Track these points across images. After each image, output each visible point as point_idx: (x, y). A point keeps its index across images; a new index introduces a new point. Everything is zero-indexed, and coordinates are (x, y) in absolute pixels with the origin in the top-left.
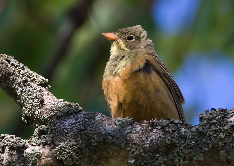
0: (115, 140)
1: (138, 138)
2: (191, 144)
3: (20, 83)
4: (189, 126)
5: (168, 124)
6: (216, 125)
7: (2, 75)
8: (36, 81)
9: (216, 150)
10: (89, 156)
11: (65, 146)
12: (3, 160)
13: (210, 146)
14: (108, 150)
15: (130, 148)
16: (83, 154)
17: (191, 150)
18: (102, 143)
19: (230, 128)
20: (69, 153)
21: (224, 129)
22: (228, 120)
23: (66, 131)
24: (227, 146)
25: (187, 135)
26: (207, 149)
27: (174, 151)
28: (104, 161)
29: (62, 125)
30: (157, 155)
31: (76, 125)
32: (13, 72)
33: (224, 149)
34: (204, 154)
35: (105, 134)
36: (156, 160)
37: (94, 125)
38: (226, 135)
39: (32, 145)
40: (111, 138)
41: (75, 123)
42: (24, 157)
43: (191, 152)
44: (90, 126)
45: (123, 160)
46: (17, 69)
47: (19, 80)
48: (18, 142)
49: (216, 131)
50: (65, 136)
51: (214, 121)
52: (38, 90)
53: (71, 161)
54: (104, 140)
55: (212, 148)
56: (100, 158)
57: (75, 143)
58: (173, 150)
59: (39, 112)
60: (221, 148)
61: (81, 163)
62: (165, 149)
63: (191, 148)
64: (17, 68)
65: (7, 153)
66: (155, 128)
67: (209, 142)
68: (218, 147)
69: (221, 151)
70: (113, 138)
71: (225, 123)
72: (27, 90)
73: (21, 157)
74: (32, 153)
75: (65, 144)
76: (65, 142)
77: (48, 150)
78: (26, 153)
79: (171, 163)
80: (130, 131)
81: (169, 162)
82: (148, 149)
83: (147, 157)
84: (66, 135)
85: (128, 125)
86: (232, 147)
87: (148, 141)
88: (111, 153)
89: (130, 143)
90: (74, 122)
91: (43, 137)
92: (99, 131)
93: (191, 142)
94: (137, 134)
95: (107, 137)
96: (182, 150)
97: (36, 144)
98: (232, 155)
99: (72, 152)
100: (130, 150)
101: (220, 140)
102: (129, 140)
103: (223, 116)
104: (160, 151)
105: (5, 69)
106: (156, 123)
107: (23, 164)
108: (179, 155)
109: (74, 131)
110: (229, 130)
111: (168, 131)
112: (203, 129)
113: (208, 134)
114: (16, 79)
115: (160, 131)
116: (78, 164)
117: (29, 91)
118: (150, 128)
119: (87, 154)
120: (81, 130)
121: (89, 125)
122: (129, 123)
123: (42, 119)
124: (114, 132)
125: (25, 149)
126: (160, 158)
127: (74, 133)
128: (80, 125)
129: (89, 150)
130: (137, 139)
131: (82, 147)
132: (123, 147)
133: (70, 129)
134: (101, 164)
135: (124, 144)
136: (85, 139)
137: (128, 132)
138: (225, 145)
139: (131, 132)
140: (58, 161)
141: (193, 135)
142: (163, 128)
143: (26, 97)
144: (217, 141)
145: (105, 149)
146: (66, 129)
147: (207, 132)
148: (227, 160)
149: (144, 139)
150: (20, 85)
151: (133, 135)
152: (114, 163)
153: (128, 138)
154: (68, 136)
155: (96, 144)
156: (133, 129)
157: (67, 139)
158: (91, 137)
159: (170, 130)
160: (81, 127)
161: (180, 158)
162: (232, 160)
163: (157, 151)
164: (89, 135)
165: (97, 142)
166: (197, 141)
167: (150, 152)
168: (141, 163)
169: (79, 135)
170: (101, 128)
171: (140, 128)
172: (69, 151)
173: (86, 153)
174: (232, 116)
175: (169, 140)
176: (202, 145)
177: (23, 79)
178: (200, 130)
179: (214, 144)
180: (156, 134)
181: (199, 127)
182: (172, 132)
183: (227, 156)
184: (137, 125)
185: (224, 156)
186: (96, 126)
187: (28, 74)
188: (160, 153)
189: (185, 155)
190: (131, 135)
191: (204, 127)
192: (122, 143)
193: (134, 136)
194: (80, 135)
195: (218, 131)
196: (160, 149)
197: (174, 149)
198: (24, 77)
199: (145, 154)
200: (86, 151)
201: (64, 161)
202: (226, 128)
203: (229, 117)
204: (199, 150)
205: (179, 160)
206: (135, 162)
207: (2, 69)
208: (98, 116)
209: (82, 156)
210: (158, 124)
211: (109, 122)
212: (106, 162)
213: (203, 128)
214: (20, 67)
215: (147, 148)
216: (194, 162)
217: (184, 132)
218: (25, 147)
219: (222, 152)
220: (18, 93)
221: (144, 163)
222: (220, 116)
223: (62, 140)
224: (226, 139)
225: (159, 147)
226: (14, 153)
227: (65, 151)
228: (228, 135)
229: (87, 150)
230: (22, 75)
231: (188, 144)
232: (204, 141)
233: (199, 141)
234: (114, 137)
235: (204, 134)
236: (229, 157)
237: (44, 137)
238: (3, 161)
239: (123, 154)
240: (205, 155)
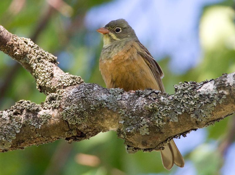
0: (109, 106)
1: (127, 104)
2: (168, 109)
3: (35, 60)
4: (167, 95)
5: (150, 94)
6: (187, 95)
7: (21, 54)
8: (48, 59)
9: (188, 114)
10: (88, 118)
11: (70, 110)
12: (21, 120)
13: (183, 111)
14: (104, 113)
15: (120, 112)
16: (84, 116)
17: (168, 114)
18: (99, 108)
19: (199, 97)
20: (73, 115)
21: (194, 98)
22: (198, 91)
23: (71, 98)
24: (196, 111)
25: (165, 102)
26: (180, 113)
27: (155, 115)
28: (100, 121)
29: (68, 93)
30: (142, 118)
31: (79, 93)
32: (30, 52)
33: (194, 113)
34: (178, 117)
35: (101, 101)
36: (141, 121)
37: (93, 93)
38: (195, 102)
39: (44, 109)
40: (106, 104)
41: (78, 92)
42: (38, 118)
43: (168, 115)
44: (90, 94)
45: (115, 121)
46: (33, 49)
47: (34, 58)
48: (33, 106)
49: (188, 99)
50: (70, 102)
51: (186, 91)
52: (49, 65)
53: (75, 122)
54: (101, 105)
55: (185, 113)
56: (97, 119)
57: (78, 108)
58: (154, 114)
59: (50, 83)
60: (192, 112)
61: (82, 123)
62: (148, 113)
63: (168, 113)
64: (33, 48)
65: (24, 115)
66: (140, 97)
67: (182, 107)
68: (189, 112)
69: (191, 115)
70: (107, 104)
71: (195, 93)
72: (40, 65)
73: (35, 117)
74: (44, 115)
75: (70, 108)
76: (70, 106)
77: (57, 112)
78: (39, 115)
79: (153, 124)
80: (121, 98)
81: (151, 123)
82: (134, 112)
83: (134, 119)
84: (71, 101)
85: (119, 94)
86: (200, 111)
87: (134, 106)
88: (106, 115)
89: (121, 108)
90: (77, 91)
91: (53, 103)
92: (96, 98)
93: (168, 108)
94: (126, 101)
95: (103, 103)
96: (161, 114)
97: (47, 107)
98: (200, 118)
99: (75, 114)
100: (120, 113)
101: (191, 106)
102: (120, 106)
103: (193, 88)
104: (144, 114)
105: (23, 49)
106: (141, 92)
107: (37, 123)
108: (159, 117)
109: (77, 98)
110: (198, 98)
111: (151, 99)
112: (178, 97)
113: (181, 102)
114: (32, 57)
115: (144, 99)
116: (79, 124)
117: (42, 66)
118: (136, 96)
119: (87, 116)
120: (82, 98)
121: (89, 94)
122: (120, 92)
123: (52, 88)
124: (108, 99)
125: (39, 112)
126: (143, 120)
127: (77, 99)
128: (82, 93)
129: (88, 113)
130: (126, 105)
131: (83, 110)
132: (115, 111)
133: (74, 96)
134: (97, 124)
135: (116, 108)
136: (85, 104)
137: (119, 99)
138: (195, 110)
139: (121, 99)
140: (65, 122)
141: (169, 102)
142: (146, 96)
143: (40, 71)
144: (188, 107)
145: (101, 113)
146: (71, 96)
147: (180, 100)
148: (196, 122)
149: (132, 105)
150: (35, 61)
151: (123, 102)
152: (108, 123)
153: (119, 104)
154: (72, 102)
155: (94, 109)
156: (123, 97)
157: (71, 104)
158: (90, 103)
159: (152, 98)
160: (82, 95)
161: (159, 120)
162: (200, 122)
163: (141, 114)
164: (89, 101)
165: (94, 107)
166: (173, 107)
167: (136, 115)
168: (129, 123)
169: (81, 101)
170: (98, 96)
171: (128, 96)
172: (73, 114)
173: (86, 115)
174: (200, 88)
175: (151, 106)
176: (177, 110)
177: (38, 57)
178: (175, 98)
179: (187, 110)
180: (141, 101)
181: (175, 96)
182: (153, 100)
183: (196, 119)
184: (126, 94)
185: (194, 119)
186: (94, 94)
187: (42, 53)
188: (144, 116)
189: (164, 118)
190: (121, 101)
191: (179, 96)
192: (114, 107)
193: (124, 103)
194: (82, 101)
196: (144, 113)
197: (155, 113)
198: (39, 55)
199: (132, 117)
200: (86, 113)
201: (69, 121)
202: (195, 97)
203: (198, 88)
204: (174, 114)
205: (159, 122)
206: (124, 122)
207: (21, 49)
208: (96, 86)
209: (84, 118)
210: (143, 93)
211: (104, 92)
212: (102, 122)
213: (178, 96)
214: (35, 48)
215: (133, 112)
216: (170, 123)
217: (163, 100)
218: (39, 110)
219: (192, 116)
220: (34, 68)
221: (132, 123)
222: (191, 88)
223: (68, 105)
224: (195, 106)
225: (143, 111)
226: (30, 115)
227: (70, 114)
228: (197, 102)
229: (87, 113)
230: (37, 53)
231: (166, 109)
232: (178, 107)
233: (175, 107)
234: (108, 103)
235: (179, 101)
236: (198, 120)
237: (54, 102)
238: (21, 121)
239: (115, 116)
240: (179, 118)
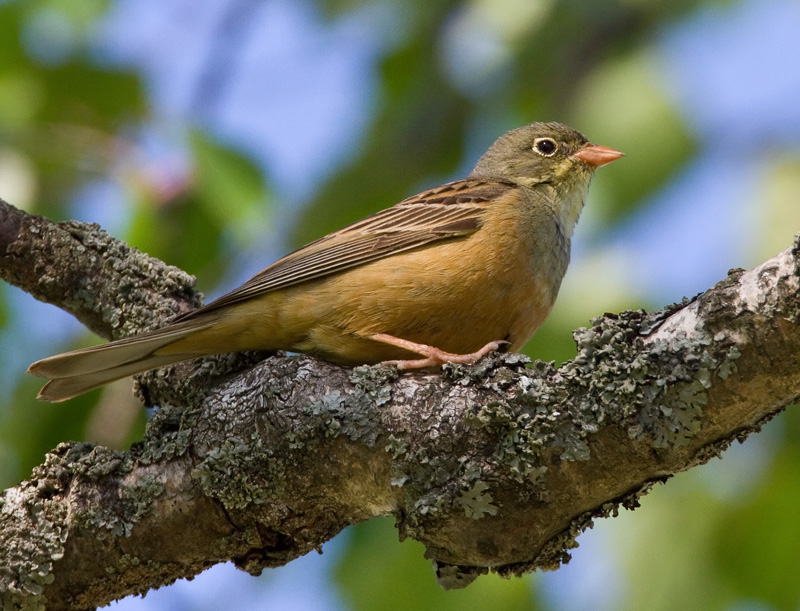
0: (350, 429)
1: (410, 415)
2: (550, 418)
3: (114, 297)
4: (548, 368)
5: (489, 370)
6: (611, 359)
7: (61, 279)
8: (160, 286)
9: (619, 427)
10: (287, 480)
11: (221, 458)
12: (66, 513)
13: (601, 419)
14: (336, 458)
15: (391, 446)
16: (270, 476)
17: (553, 435)
18: (316, 441)
19: (648, 365)
20: (232, 476)
21: (632, 369)
22: (646, 342)
23: (222, 418)
24: (645, 415)
25: (536, 394)
26: (593, 428)
27: (505, 444)
28: (329, 488)
29: (214, 401)
30: (463, 459)
31: (249, 396)
32: (94, 268)
33: (639, 422)
34: (590, 441)
35: (320, 415)
36: (461, 473)
37: (294, 392)
38: (638, 384)
39: (141, 465)
40: (338, 424)
41: (245, 393)
42: (119, 500)
43: (551, 440)
44: (282, 396)
45: (380, 481)
46: (106, 258)
47: (110, 287)
48: (100, 461)
49: (610, 374)
50: (220, 432)
51: (608, 348)
52: (161, 309)
53: (243, 499)
54: (321, 431)
55: (608, 424)
56: (317, 481)
57: (246, 448)
58: (503, 441)
59: (169, 370)
60: (631, 420)
61: (269, 500)
62: (483, 439)
63: (551, 430)
64: (105, 254)
65: (73, 493)
66: (455, 385)
67: (595, 407)
68: (623, 418)
69: (630, 429)
70: (342, 424)
71: (635, 352)
72: (133, 312)
73: (109, 499)
74: (139, 488)
75: (222, 452)
76: (220, 447)
77: (182, 473)
78: (124, 488)
79: (503, 477)
80: (389, 399)
81: (496, 474)
82: (437, 443)
83: (438, 467)
84: (222, 429)
85: (383, 383)
86: (658, 414)
87: (435, 421)
88: (345, 464)
89: (390, 433)
90: (243, 389)
91: (166, 440)
92: (305, 409)
93: (550, 413)
94: (408, 406)
95: (328, 422)
96: (525, 438)
97: (152, 459)
98: (663, 437)
99: (240, 472)
100: (391, 452)
101: (623, 399)
102: (388, 426)
103: (629, 333)
104: (472, 446)
105: (67, 261)
106: (459, 370)
107: (116, 520)
108: (519, 451)
109: (243, 415)
110: (646, 368)
111: (491, 388)
112: (578, 373)
113: (592, 386)
114: (102, 285)
115: (468, 392)
116: (261, 505)
117: (139, 313)
118: (442, 386)
119: (280, 475)
120: (261, 411)
121: (278, 395)
122: (385, 378)
124: (345, 407)
125: (123, 477)
126: (468, 466)
127: (242, 419)
128: (257, 396)
129: (284, 462)
130: (409, 419)
131: (264, 456)
132: (371, 445)
133: (233, 409)
134: (323, 497)
135: (374, 436)
136: (270, 433)
137: (384, 402)
138: (639, 412)
139: (391, 403)
140: (211, 501)
141: (551, 394)
142: (476, 381)
143: (133, 331)
144: (616, 402)
145: (327, 457)
146: (224, 411)
147: (590, 378)
148: (654, 451)
149: (426, 418)
150: (114, 300)
151: (396, 410)
152: (358, 492)
153: (384, 418)
154: (229, 431)
155: (300, 445)
156: (398, 392)
157: (226, 438)
158: (286, 426)
159: (496, 384)
160: (259, 402)
161: (523, 459)
162: (666, 450)
163: (461, 447)
164: (280, 420)
165: (301, 440)
166: (566, 409)
167: (444, 451)
168: (423, 484)
169: (256, 425)
170: (312, 398)
171: (415, 387)
172: (232, 473)
173: (279, 472)
174: (655, 330)
175: (486, 414)
176: (581, 418)
177: (122, 283)
178: (570, 378)
179: (612, 413)
180: (457, 402)
181: (570, 370)
182: (500, 391)
183: (648, 441)
184: (410, 381)
185: (640, 443)
186: (297, 393)
187: (136, 268)
188: (471, 452)
189: (538, 451)
190: (391, 409)
191: (581, 369)
192: (369, 433)
193: (399, 412)
194: (259, 425)
195: (617, 375)
196: (470, 442)
197: (505, 436)
198: (124, 278)
199: (430, 458)
200: (278, 465)
201: (222, 500)
202: (636, 364)
203: (647, 333)
204: (574, 433)
205: (522, 467)
206: (407, 482)
207: (60, 261)
208: (307, 366)
209: (271, 481)
210: (464, 372)
211: (334, 381)
212: (336, 491)
213: (578, 370)
214: (111, 252)
215: (433, 441)
216: (565, 467)
217: (529, 388)
218: (123, 472)
219: (634, 432)
220: (113, 322)
221: (432, 483)
222: (620, 333)
223: (215, 441)
224: (640, 395)
225: (467, 435)
226: (90, 493)
227: (222, 472)
228: (644, 382)
229: (280, 462)
230: (119, 271)
231: (539, 419)
232: (584, 405)
233: (572, 409)
234: (345, 422)
235: (583, 386)
236: (657, 445)
237: (169, 440)
238: (64, 517)
239: (375, 464)
240: (593, 444)
